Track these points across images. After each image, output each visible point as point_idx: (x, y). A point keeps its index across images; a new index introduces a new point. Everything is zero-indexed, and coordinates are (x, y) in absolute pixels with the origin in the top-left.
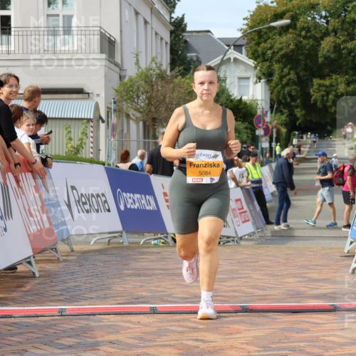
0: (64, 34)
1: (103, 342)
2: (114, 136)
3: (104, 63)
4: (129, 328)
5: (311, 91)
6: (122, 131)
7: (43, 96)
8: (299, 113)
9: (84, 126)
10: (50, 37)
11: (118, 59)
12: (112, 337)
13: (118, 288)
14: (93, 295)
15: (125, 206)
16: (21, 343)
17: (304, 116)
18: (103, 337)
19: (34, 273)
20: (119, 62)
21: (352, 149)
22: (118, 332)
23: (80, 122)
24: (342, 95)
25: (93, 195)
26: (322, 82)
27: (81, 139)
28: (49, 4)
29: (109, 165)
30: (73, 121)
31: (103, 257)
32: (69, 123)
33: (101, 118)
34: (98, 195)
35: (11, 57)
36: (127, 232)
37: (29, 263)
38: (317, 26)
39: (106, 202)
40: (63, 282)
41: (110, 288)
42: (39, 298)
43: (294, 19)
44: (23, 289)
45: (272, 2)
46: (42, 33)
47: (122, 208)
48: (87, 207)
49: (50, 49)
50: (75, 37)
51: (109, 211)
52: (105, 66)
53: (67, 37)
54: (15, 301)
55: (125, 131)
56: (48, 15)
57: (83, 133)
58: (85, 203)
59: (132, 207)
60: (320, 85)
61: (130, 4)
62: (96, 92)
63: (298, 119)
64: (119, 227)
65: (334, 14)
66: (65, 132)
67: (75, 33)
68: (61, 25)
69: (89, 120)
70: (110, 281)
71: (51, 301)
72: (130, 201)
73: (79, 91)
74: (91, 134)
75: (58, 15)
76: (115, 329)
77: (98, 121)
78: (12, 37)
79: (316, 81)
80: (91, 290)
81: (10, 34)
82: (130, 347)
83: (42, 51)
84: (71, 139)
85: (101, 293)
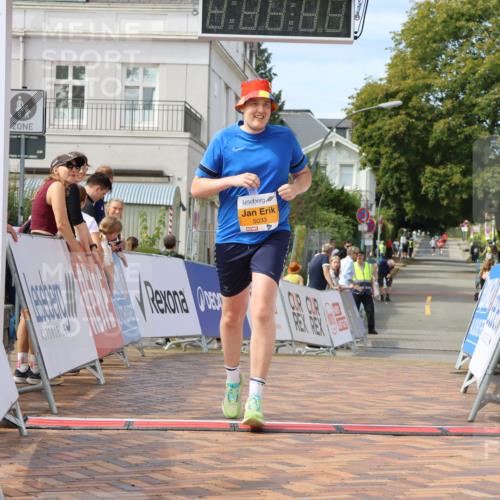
0: (144, 109)
1: (174, 461)
2: (195, 226)
3: (187, 143)
4: (205, 447)
5: (422, 180)
6: (206, 221)
7: (115, 178)
8: (409, 207)
9: (161, 214)
10: (128, 112)
11: (204, 139)
12: (186, 457)
13: (194, 400)
14: (165, 407)
15: (206, 306)
16: (80, 459)
17: (414, 211)
18: (174, 455)
19: (98, 380)
20: (205, 141)
21: (467, 250)
22: (191, 451)
23: (158, 209)
24: (456, 186)
25: (169, 293)
26: (435, 170)
27: (158, 229)
28: (129, 74)
29: (189, 259)
30: (150, 208)
31: (178, 364)
32: (145, 209)
33: (181, 205)
34: (175, 293)
35: (82, 133)
36: (207, 337)
37: (94, 367)
38: (432, 109)
39: (184, 301)
40: (132, 391)
41: (184, 401)
42: (104, 408)
43: (406, 100)
44: (85, 397)
45: (381, 80)
46: (118, 107)
47: (202, 308)
48: (162, 306)
49: (127, 125)
50: (156, 112)
51: (187, 311)
52: (189, 146)
53: (146, 111)
54: (76, 411)
55: (209, 221)
56: (126, 87)
57: (160, 221)
58: (160, 302)
59: (214, 308)
60: (434, 174)
61: (220, 78)
62: (177, 176)
63: (407, 214)
64: (198, 331)
65: (452, 96)
66: (140, 220)
67: (156, 108)
68: (141, 98)
69: (168, 207)
70: (186, 391)
71: (117, 412)
72: (212, 301)
73: (159, 174)
74: (170, 224)
75: (138, 87)
76: (189, 448)
77: (178, 209)
78: (85, 111)
79: (429, 169)
80: (163, 402)
81: (82, 107)
82: (206, 468)
83: (118, 127)
84: (146, 228)
85: (174, 406)
